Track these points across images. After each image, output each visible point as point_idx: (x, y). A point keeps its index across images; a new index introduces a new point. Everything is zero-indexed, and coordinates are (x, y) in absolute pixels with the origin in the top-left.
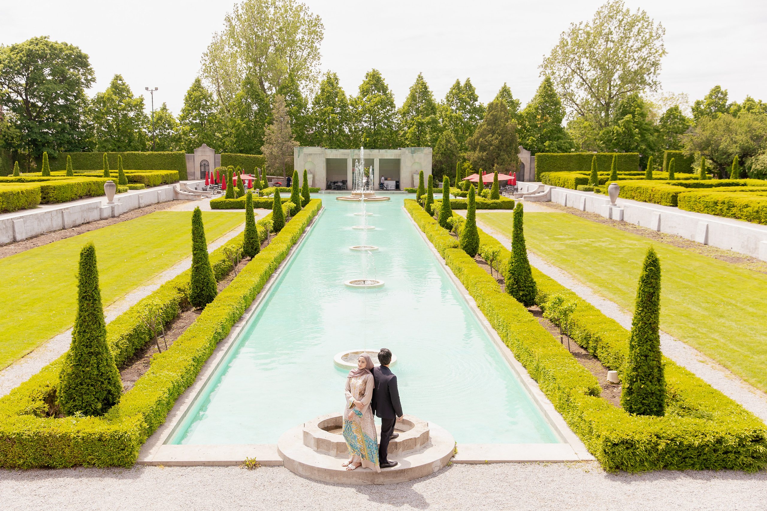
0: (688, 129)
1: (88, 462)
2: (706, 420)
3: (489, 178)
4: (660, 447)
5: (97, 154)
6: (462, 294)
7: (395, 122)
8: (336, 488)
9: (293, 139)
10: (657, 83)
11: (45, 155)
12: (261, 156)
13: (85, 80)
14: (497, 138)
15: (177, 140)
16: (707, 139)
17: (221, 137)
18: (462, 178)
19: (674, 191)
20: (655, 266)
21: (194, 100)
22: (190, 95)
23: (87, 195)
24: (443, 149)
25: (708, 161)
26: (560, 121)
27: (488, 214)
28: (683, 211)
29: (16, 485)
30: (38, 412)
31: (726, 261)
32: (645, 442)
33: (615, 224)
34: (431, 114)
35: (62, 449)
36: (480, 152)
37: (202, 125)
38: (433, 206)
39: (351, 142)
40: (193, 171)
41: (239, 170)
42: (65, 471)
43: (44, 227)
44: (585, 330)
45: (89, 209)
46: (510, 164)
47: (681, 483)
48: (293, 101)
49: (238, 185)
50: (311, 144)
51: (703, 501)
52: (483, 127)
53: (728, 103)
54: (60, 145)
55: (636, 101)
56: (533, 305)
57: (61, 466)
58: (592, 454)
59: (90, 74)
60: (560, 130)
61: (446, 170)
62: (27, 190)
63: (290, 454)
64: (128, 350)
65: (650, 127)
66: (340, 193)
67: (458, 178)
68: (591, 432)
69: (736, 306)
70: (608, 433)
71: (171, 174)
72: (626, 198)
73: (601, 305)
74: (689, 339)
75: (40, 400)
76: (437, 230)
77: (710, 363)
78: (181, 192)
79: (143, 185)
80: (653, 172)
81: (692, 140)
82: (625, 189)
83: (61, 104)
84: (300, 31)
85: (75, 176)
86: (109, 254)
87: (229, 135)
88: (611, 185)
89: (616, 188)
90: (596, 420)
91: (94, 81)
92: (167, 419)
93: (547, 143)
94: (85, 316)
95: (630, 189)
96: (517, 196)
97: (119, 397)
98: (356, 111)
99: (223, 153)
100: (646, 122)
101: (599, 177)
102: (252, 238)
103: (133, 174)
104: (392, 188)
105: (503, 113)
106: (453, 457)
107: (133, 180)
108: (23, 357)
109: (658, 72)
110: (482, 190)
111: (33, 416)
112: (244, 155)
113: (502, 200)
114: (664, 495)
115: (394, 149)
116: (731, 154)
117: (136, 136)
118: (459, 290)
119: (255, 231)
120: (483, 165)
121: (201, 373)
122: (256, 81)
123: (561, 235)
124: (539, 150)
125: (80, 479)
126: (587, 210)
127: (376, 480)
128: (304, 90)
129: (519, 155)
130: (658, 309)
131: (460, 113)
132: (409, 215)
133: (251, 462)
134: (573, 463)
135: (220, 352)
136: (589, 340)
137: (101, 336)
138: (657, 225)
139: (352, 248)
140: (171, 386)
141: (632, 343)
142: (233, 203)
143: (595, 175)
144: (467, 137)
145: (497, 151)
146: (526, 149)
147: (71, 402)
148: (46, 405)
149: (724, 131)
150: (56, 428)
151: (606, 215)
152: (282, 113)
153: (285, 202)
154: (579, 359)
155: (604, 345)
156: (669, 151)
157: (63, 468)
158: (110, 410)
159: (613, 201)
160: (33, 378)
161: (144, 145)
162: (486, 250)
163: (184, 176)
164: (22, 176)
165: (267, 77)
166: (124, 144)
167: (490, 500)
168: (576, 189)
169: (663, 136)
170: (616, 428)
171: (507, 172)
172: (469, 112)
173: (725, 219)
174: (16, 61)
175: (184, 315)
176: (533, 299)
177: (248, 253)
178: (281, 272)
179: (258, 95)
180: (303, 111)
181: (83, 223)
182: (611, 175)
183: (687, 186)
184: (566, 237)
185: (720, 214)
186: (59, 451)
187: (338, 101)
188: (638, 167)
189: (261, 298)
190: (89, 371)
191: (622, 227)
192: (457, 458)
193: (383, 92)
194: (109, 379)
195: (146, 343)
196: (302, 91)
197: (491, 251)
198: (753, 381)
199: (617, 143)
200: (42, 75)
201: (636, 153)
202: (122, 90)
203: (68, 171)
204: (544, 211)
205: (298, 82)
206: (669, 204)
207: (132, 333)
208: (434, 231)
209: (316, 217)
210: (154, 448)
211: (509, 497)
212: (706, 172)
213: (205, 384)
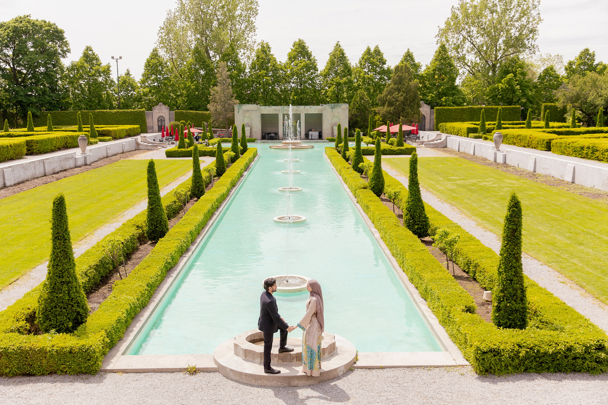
0: (561, 85)
1: (61, 370)
2: (558, 332)
3: (395, 128)
4: (521, 355)
5: (72, 113)
6: (369, 227)
7: (318, 82)
8: (259, 389)
9: (234, 98)
10: (535, 46)
11: (29, 114)
12: (208, 112)
13: (62, 51)
14: (402, 95)
15: (139, 100)
16: (578, 94)
17: (174, 97)
18: (374, 129)
19: (548, 138)
20: (517, 207)
21: (152, 67)
22: (148, 62)
23: (64, 147)
24: (358, 105)
25: (579, 111)
26: (454, 80)
27: (394, 159)
28: (556, 155)
29: (4, 390)
30: (21, 330)
31: (589, 196)
32: (509, 350)
33: (498, 166)
34: (348, 75)
35: (41, 360)
36: (388, 107)
37: (159, 87)
38: (348, 154)
39: (282, 100)
40: (151, 125)
41: (189, 124)
42: (43, 378)
43: (28, 174)
44: (466, 257)
45: (66, 159)
46: (413, 117)
47: (538, 383)
48: (234, 66)
49: (188, 137)
50: (249, 101)
51: (554, 398)
52: (391, 86)
53: (596, 63)
54: (42, 106)
55: (517, 62)
56: (426, 236)
57: (39, 374)
58: (467, 360)
59: (66, 46)
60: (455, 88)
61: (361, 122)
62: (14, 144)
63: (223, 362)
64: (96, 277)
65: (529, 84)
66: (272, 143)
67: (371, 129)
68: (466, 342)
69: (594, 235)
70: (479, 343)
71: (134, 128)
72: (509, 144)
73: (482, 235)
74: (553, 263)
75: (23, 320)
76: (351, 174)
77: (568, 284)
78: (142, 143)
79: (111, 137)
80: (532, 122)
81: (564, 94)
82: (508, 136)
83: (43, 71)
84: (239, 8)
85: (55, 131)
86: (82, 197)
87: (181, 95)
88: (496, 133)
89: (500, 136)
90: (470, 333)
91: (69, 52)
92: (126, 334)
93: (443, 99)
94: (57, 253)
95: (512, 136)
96: (419, 143)
97: (86, 317)
98: (285, 74)
99: (177, 111)
100: (526, 80)
101: (486, 126)
102: (198, 183)
103: (102, 129)
104: (316, 138)
105: (407, 74)
106: (355, 363)
107: (103, 134)
108: (10, 284)
109: (535, 37)
110: (389, 139)
111: (17, 334)
112: (194, 111)
113: (406, 147)
114: (523, 393)
115: (318, 105)
116: (597, 106)
117: (104, 96)
118: (367, 224)
119: (200, 177)
120: (391, 117)
121: (154, 296)
122: (203, 50)
123: (453, 176)
124: (437, 105)
125: (55, 384)
126: (476, 154)
127: (292, 383)
128: (243, 57)
129: (421, 109)
130: (521, 242)
131: (372, 74)
132: (329, 160)
133: (191, 369)
134: (451, 368)
135: (170, 278)
136: (470, 266)
137: (71, 268)
138: (533, 167)
139: (280, 189)
140: (128, 307)
141: (500, 270)
142: (184, 152)
143: (483, 125)
144: (377, 95)
145: (402, 106)
146: (427, 104)
147: (48, 322)
148: (28, 324)
149: (591, 86)
150: (35, 344)
151: (492, 159)
152: (224, 77)
153: (227, 151)
154: (462, 281)
155: (481, 270)
156: (546, 104)
157: (40, 375)
158: (79, 328)
159: (497, 148)
160: (17, 303)
161: (111, 105)
162: (389, 190)
163: (144, 130)
164: (12, 131)
165: (212, 46)
166: (95, 104)
167: (383, 398)
168: (468, 137)
169: (541, 91)
170: (486, 339)
171: (410, 123)
172: (379, 73)
173: (590, 161)
174: (4, 36)
175: (142, 247)
176: (426, 232)
177: (195, 195)
178: (222, 211)
179: (205, 62)
180: (242, 75)
181: (61, 171)
182: (496, 125)
183: (559, 133)
184: (457, 178)
185: (586, 157)
186: (38, 362)
187: (271, 66)
188: (520, 118)
189: (205, 233)
190: (61, 297)
191: (504, 168)
192: (358, 364)
193: (308, 58)
194: (78, 303)
195: (111, 271)
196: (241, 58)
197: (393, 192)
198: (603, 298)
199: (502, 98)
200: (26, 47)
201: (518, 106)
202: (93, 59)
203: (48, 127)
204: (441, 156)
205: (238, 51)
206: (544, 149)
207: (98, 264)
208: (348, 174)
209: (253, 163)
210: (114, 358)
211: (398, 396)
212: (576, 121)
213: (157, 305)
